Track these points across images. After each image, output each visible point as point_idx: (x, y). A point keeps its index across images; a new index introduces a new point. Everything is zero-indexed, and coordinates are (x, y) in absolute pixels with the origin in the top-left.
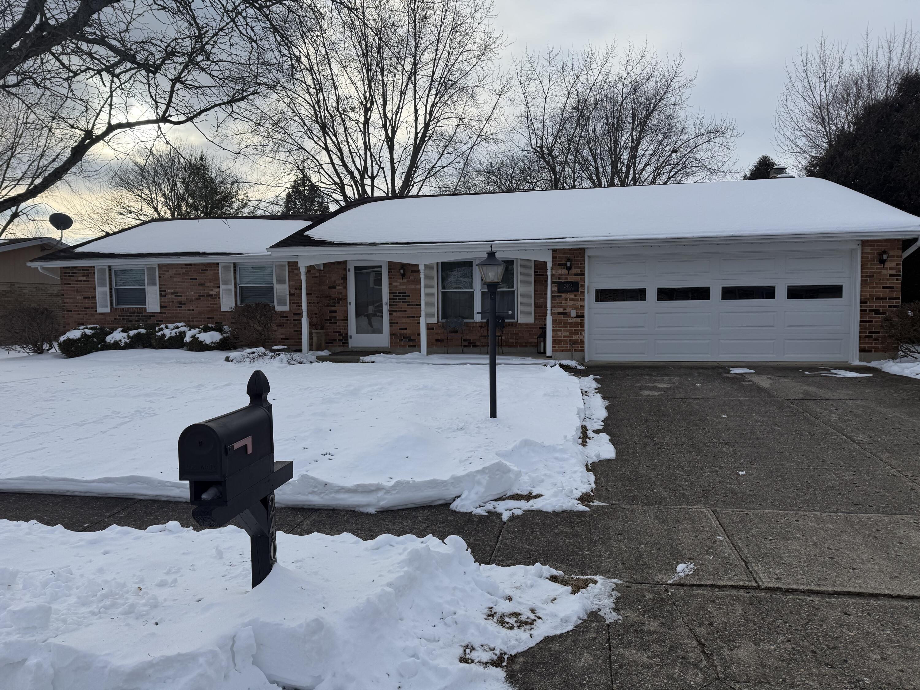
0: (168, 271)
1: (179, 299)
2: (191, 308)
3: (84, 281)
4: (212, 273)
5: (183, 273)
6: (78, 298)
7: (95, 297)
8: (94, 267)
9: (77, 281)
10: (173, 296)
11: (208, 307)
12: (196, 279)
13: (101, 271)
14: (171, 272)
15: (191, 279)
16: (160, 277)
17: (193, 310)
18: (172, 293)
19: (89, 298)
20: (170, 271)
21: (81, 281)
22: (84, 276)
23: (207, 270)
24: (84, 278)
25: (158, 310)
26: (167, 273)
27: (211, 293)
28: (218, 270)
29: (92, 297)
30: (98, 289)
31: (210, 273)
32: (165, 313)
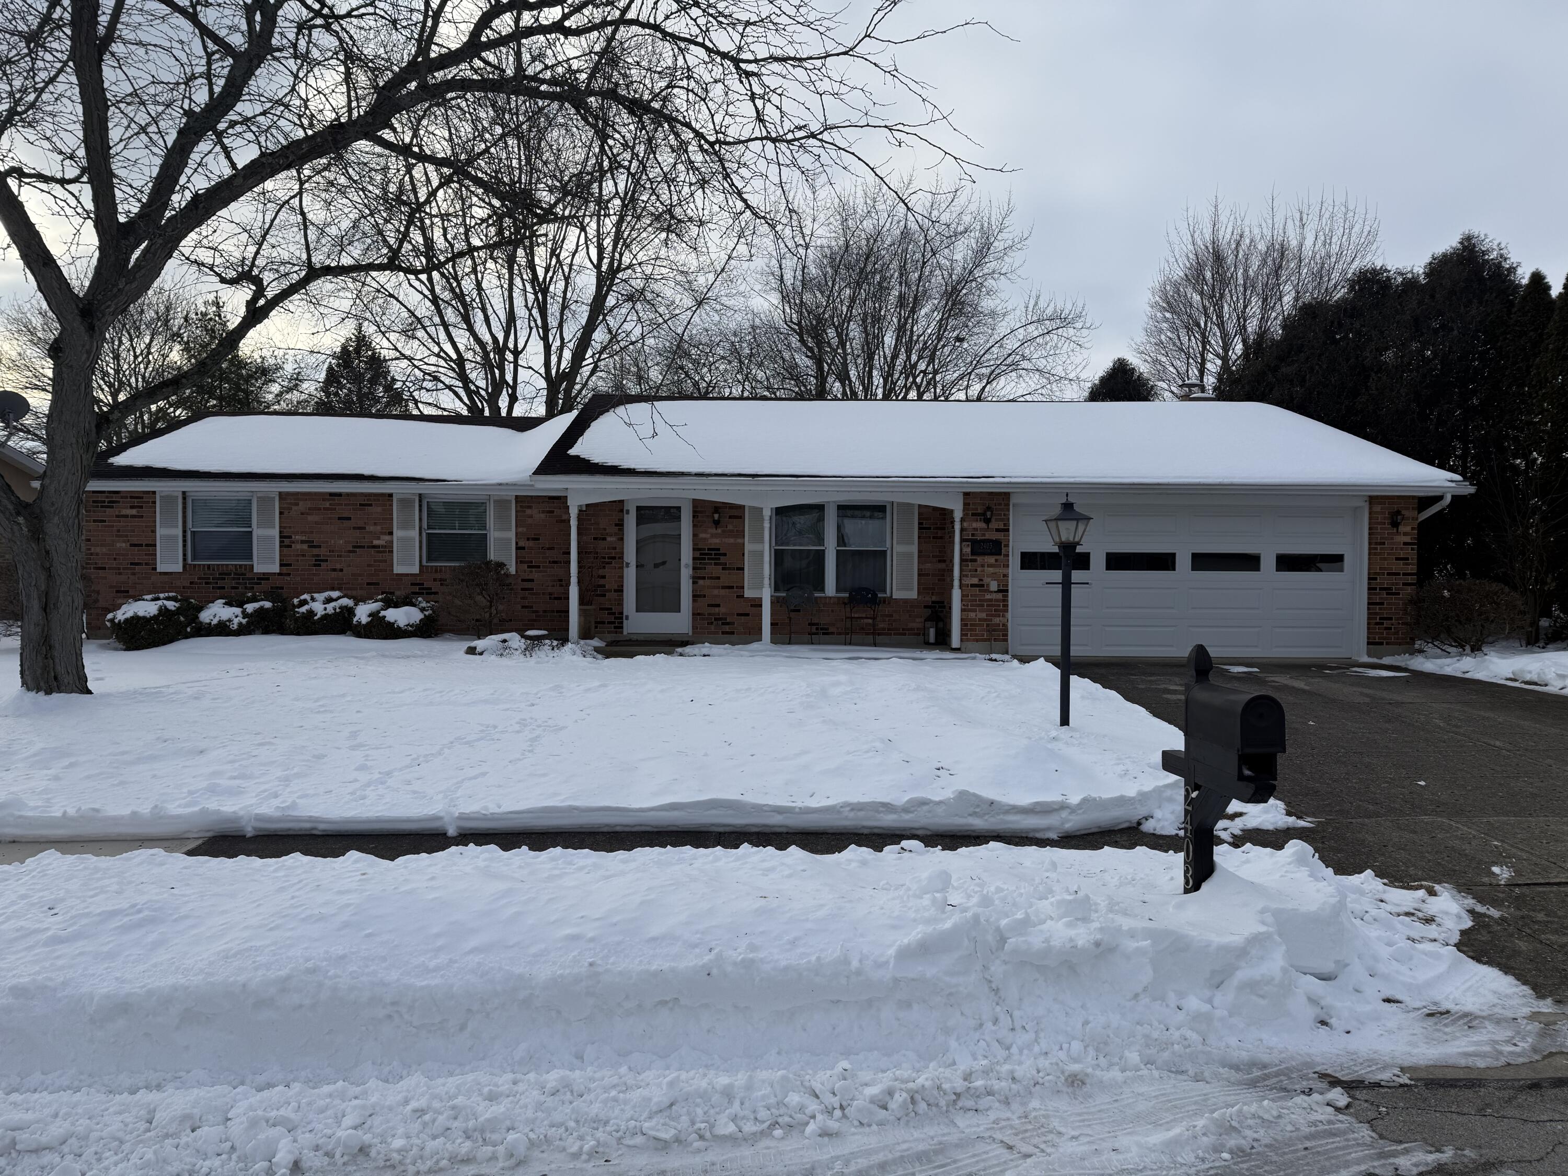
0: (297, 504)
1: (316, 551)
2: (338, 566)
3: (133, 516)
4: (379, 509)
5: (325, 509)
6: (118, 545)
7: (155, 545)
8: (154, 493)
9: (117, 516)
10: (305, 546)
11: (369, 566)
12: (349, 519)
13: (169, 499)
14: (302, 506)
15: (340, 519)
16: (281, 513)
17: (341, 570)
18: (303, 542)
19: (141, 545)
20: (301, 503)
21: (126, 516)
22: (132, 507)
23: (371, 505)
24: (134, 512)
25: (276, 568)
26: (294, 508)
27: (376, 542)
28: (391, 505)
29: (147, 545)
30: (161, 531)
31: (376, 510)
32: (289, 574)
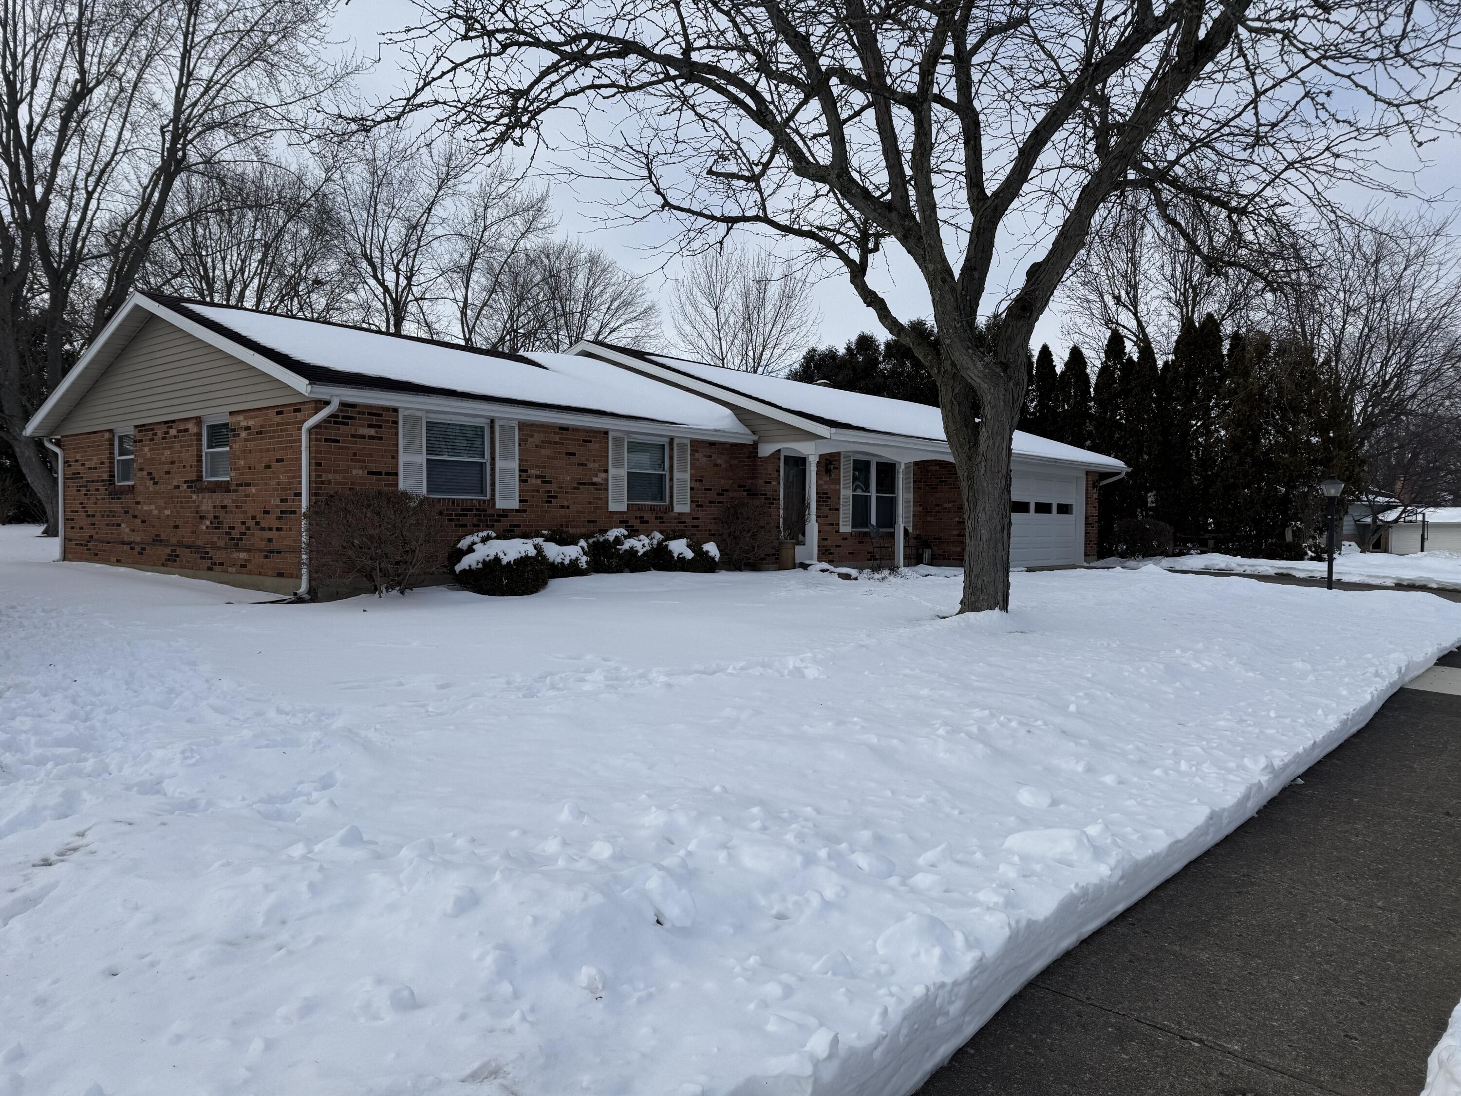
0: (532, 436)
1: (548, 487)
2: (566, 504)
3: (371, 437)
4: (597, 446)
5: (556, 443)
6: (354, 472)
7: (396, 474)
8: (395, 410)
9: (353, 436)
10: (539, 481)
11: (589, 503)
12: (574, 454)
13: (412, 420)
14: (537, 438)
15: (567, 454)
16: (520, 445)
17: (568, 507)
18: (537, 477)
19: (380, 473)
20: (536, 435)
21: (363, 437)
22: (370, 426)
23: (590, 441)
24: (372, 432)
25: (515, 504)
26: (530, 440)
27: (595, 480)
28: (607, 443)
29: (387, 474)
30: (403, 458)
31: (594, 446)
32: (525, 511)
